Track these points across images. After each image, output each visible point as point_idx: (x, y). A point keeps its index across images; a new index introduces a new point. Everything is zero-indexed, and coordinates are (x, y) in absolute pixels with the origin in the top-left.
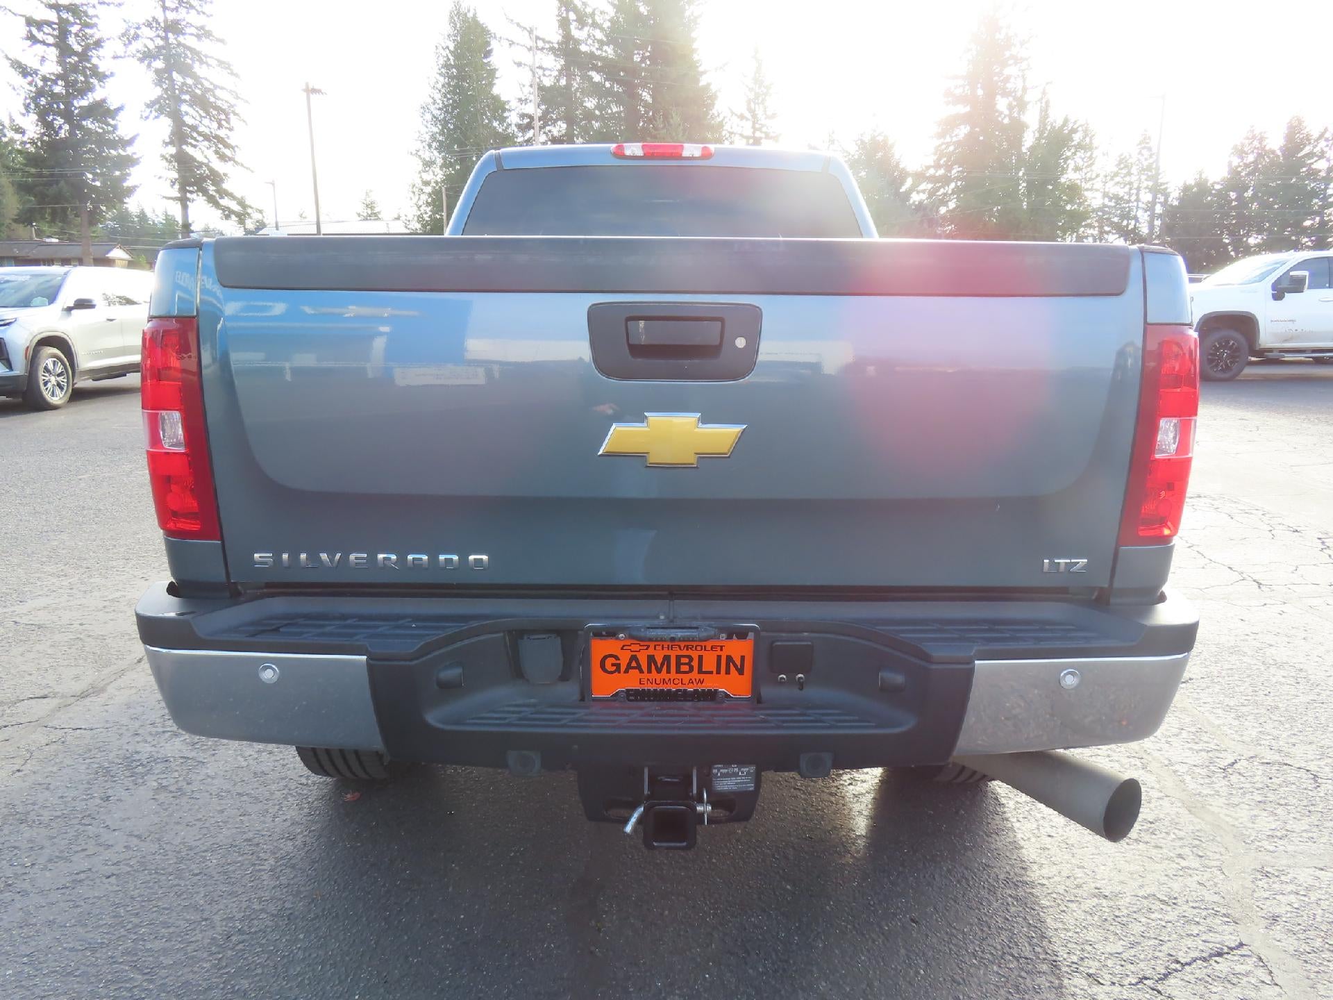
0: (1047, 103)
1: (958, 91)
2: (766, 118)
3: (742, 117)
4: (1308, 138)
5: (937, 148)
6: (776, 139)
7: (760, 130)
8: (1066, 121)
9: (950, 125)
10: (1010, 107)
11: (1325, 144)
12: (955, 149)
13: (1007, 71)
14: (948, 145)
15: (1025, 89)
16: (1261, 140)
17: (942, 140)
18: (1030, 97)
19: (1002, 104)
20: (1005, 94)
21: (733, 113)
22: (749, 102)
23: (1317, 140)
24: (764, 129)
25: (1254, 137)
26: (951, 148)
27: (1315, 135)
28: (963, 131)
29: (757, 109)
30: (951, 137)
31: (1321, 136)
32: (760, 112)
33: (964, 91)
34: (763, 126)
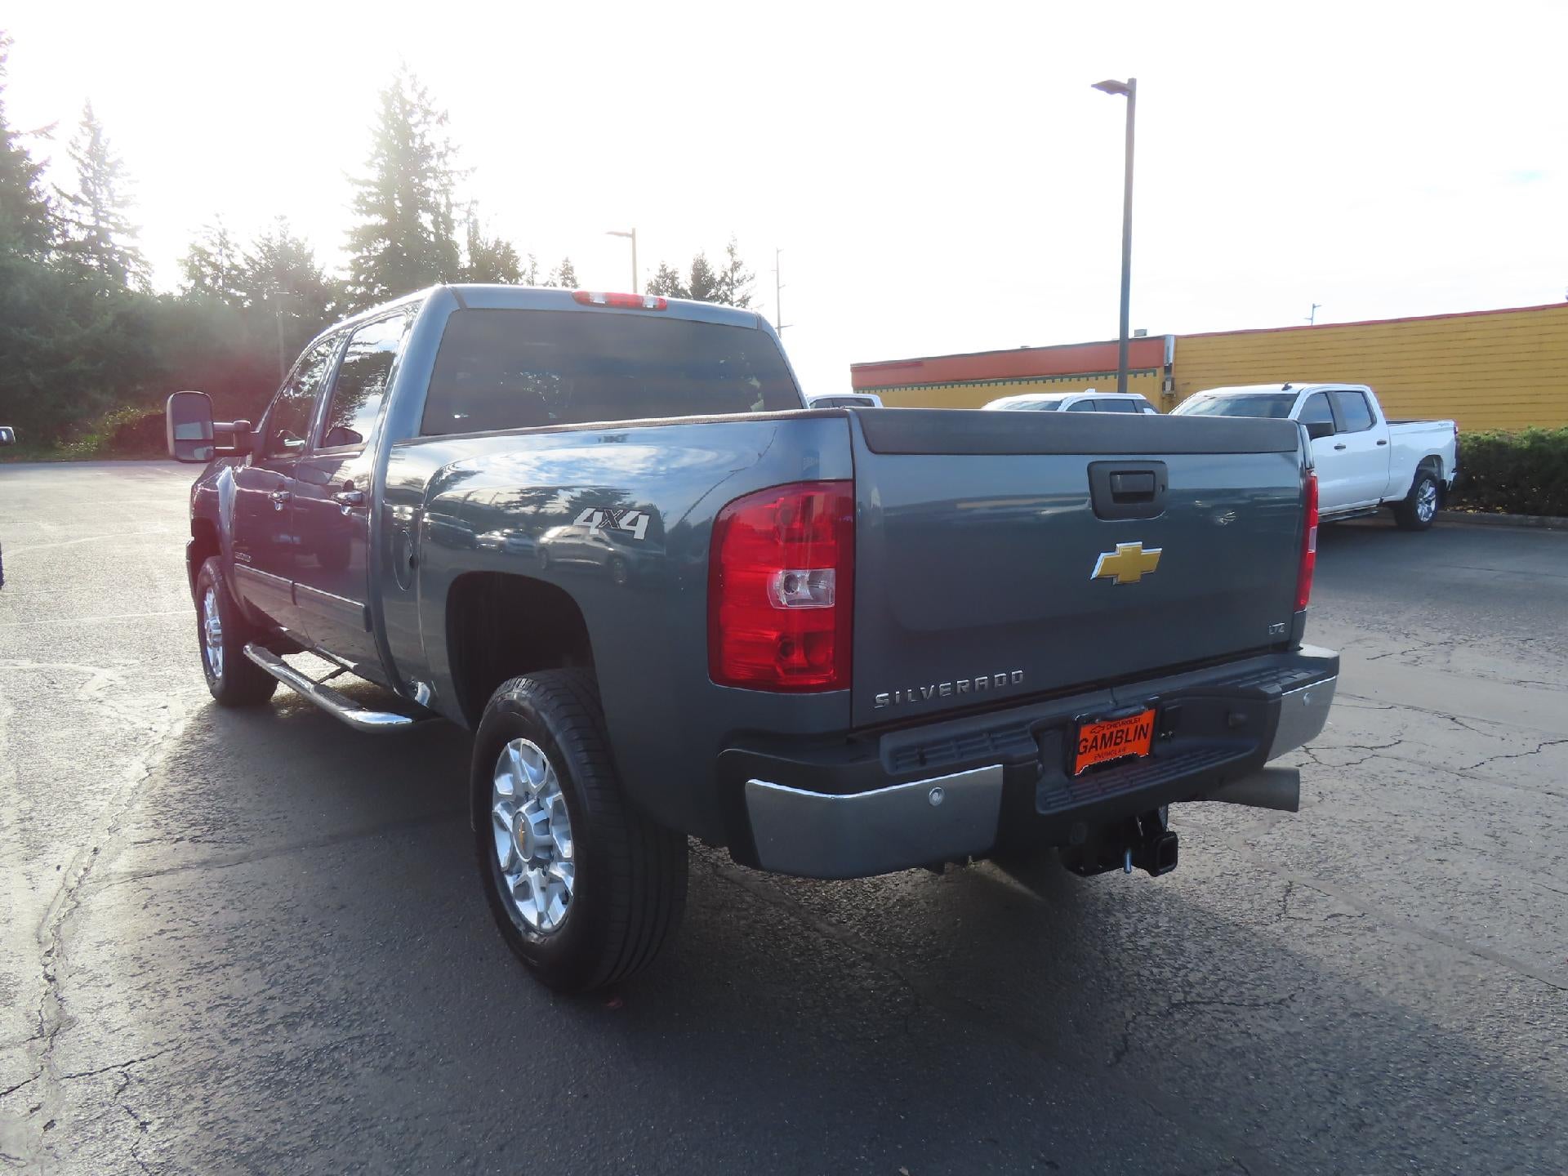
0: (475, 222)
1: (371, 199)
2: (113, 206)
3: (75, 200)
4: (712, 280)
5: (355, 262)
6: (132, 233)
7: (105, 219)
8: (498, 243)
9: (366, 236)
10: (435, 223)
11: (726, 288)
12: (375, 266)
13: (428, 183)
14: (367, 259)
15: (449, 206)
16: (673, 279)
17: (358, 254)
18: (456, 214)
19: (426, 219)
20: (428, 208)
21: (62, 194)
22: (84, 181)
23: (720, 283)
24: (112, 219)
25: (666, 276)
26: (372, 263)
27: (718, 278)
28: (382, 245)
29: (98, 191)
30: (369, 252)
31: (723, 279)
32: (103, 196)
33: (378, 201)
34: (109, 214)
